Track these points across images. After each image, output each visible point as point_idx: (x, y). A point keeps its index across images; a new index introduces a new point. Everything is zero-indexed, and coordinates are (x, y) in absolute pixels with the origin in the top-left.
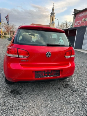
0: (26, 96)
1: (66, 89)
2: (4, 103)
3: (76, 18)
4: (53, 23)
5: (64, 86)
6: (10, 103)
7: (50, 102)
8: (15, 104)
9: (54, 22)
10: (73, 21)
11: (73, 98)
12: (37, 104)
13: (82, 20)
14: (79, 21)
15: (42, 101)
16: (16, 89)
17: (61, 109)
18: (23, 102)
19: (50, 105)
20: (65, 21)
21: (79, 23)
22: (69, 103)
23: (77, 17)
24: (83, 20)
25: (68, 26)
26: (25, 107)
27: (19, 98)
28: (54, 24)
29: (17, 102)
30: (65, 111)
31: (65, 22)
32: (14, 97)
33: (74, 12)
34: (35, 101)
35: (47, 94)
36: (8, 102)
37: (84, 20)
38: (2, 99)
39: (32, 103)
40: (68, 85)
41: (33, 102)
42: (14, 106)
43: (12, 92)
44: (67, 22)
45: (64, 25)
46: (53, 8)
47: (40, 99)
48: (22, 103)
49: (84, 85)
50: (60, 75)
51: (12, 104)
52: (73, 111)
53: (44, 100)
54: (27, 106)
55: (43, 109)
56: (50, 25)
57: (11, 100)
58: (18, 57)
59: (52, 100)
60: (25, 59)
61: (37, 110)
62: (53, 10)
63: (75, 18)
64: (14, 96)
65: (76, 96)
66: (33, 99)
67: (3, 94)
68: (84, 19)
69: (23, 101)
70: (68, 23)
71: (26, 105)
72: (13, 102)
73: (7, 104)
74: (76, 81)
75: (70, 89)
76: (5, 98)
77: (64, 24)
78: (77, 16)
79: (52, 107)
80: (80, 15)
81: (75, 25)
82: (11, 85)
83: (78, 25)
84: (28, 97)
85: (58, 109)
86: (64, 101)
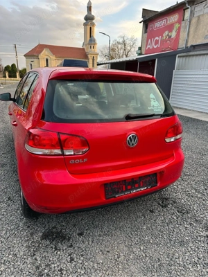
0: (83, 242)
1: (165, 210)
2: (38, 268)
3: (148, 30)
4: (93, 43)
5: (159, 204)
6: (53, 266)
7: (142, 248)
8: (65, 266)
9: (94, 40)
10: (142, 37)
11: (186, 228)
12: (116, 256)
13: (162, 36)
14: (157, 38)
15: (125, 249)
16: (54, 228)
17: (171, 259)
18: (82, 258)
19: (144, 255)
20: (121, 37)
21: (157, 42)
22: (182, 243)
23: (152, 27)
24: (164, 35)
25: (129, 48)
26: (92, 271)
27: (71, 250)
28: (95, 44)
29: (69, 260)
30: (181, 263)
31: (121, 41)
32: (56, 249)
33: (143, 17)
34: (108, 252)
35: (129, 230)
36: (47, 266)
37: (168, 35)
38: (29, 260)
39: (102, 257)
40: (167, 199)
41: (105, 253)
42: (64, 273)
43: (45, 237)
44: (125, 39)
45: (120, 46)
46: (88, 4)
47: (119, 243)
48: (80, 262)
49: (199, 196)
50: (157, 183)
51: (59, 268)
52: (196, 259)
53: (127, 244)
54: (96, 267)
55: (133, 268)
56: (84, 47)
57: (51, 259)
58: (63, 154)
59: (146, 241)
60: (79, 158)
61: (120, 272)
62: (89, 8)
63: (146, 32)
64: (54, 247)
65: (191, 224)
66: (102, 248)
67: (25, 245)
68: (167, 33)
69: (82, 255)
70: (127, 42)
71: (91, 264)
72: (58, 264)
73: (46, 271)
74: (180, 187)
75: (173, 208)
76: (34, 255)
77: (119, 43)
78: (150, 26)
79: (151, 258)
80: (159, 24)
81: (148, 46)
82: (37, 218)
83: (155, 47)
84: (90, 243)
85: (165, 260)
86: (171, 240)
